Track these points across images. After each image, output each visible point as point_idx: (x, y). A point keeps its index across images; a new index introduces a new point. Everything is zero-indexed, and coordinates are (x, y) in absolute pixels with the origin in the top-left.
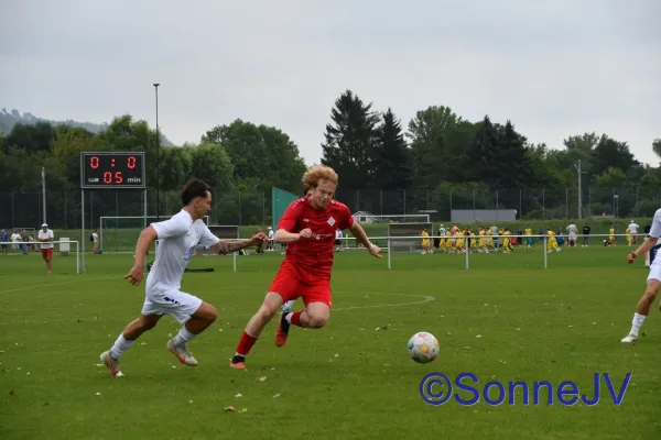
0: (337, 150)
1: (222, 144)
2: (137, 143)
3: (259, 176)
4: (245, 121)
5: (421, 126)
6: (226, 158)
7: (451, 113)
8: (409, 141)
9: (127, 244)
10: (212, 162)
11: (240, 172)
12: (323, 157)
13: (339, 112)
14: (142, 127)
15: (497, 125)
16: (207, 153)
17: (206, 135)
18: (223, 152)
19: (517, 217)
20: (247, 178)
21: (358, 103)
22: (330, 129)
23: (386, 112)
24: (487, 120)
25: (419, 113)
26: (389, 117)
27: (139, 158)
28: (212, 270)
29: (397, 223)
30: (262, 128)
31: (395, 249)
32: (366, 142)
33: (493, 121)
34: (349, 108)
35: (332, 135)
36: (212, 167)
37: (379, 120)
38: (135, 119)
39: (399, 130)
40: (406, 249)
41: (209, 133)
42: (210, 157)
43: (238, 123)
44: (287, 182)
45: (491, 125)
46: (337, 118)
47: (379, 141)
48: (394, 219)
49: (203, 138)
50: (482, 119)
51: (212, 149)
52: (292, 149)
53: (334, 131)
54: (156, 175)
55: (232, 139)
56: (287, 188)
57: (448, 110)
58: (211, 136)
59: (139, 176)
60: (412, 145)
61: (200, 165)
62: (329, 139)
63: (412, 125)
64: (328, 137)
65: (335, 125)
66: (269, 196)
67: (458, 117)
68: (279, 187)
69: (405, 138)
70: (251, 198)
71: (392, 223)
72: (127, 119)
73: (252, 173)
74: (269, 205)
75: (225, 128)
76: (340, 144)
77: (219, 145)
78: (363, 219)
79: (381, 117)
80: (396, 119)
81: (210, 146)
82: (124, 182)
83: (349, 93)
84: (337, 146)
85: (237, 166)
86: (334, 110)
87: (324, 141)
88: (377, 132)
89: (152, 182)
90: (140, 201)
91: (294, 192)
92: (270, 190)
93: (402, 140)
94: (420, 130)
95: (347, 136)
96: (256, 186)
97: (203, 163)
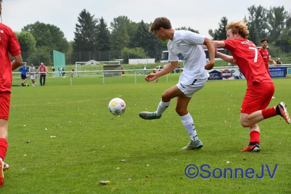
0: (80, 35)
1: (31, 32)
3: (47, 45)
4: (41, 22)
5: (116, 24)
6: (33, 38)
7: (128, 19)
8: (111, 30)
10: (26, 40)
11: (39, 44)
12: (75, 38)
13: (81, 18)
15: (147, 24)
16: (24, 36)
17: (23, 28)
18: (31, 35)
19: (155, 61)
20: (42, 46)
21: (89, 14)
22: (77, 25)
23: (101, 18)
24: (142, 22)
25: (114, 19)
26: (102, 20)
29: (106, 65)
30: (48, 25)
31: (106, 76)
32: (93, 31)
33: (145, 22)
34: (85, 17)
35: (78, 28)
36: (27, 42)
37: (98, 22)
39: (106, 26)
40: (110, 76)
41: (25, 27)
42: (25, 38)
43: (38, 23)
44: (59, 48)
45: (144, 24)
46: (80, 21)
47: (98, 31)
48: (105, 63)
49: (22, 29)
50: (141, 21)
51: (27, 34)
52: (61, 34)
53: (79, 26)
55: (35, 29)
56: (60, 51)
57: (127, 18)
58: (26, 28)
60: (112, 32)
61: (21, 41)
63: (112, 24)
64: (77, 29)
65: (79, 24)
66: (52, 54)
67: (130, 20)
68: (56, 50)
69: (109, 29)
70: (44, 55)
71: (104, 65)
73: (44, 44)
74: (52, 58)
75: (32, 25)
76: (82, 32)
77: (29, 33)
78: (92, 63)
79: (99, 20)
80: (105, 22)
81: (25, 33)
83: (85, 10)
84: (80, 33)
85: (38, 41)
86: (79, 18)
87: (75, 31)
88: (97, 27)
91: (63, 52)
92: (52, 51)
93: (108, 30)
94: (115, 26)
95: (85, 28)
96: (46, 50)
97: (23, 40)
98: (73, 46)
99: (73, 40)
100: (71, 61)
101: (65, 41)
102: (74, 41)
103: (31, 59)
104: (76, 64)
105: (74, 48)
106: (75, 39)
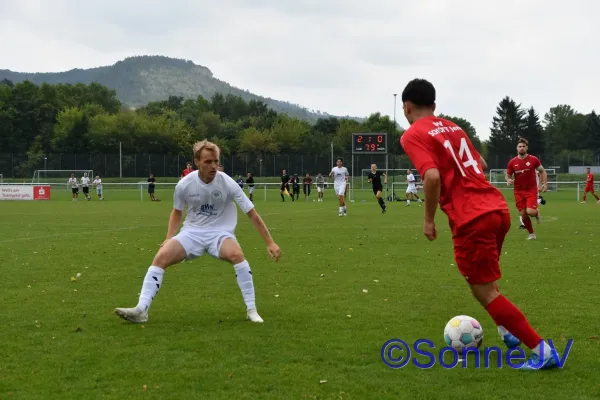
0: (499, 131)
2: (384, 128)
5: (552, 116)
7: (571, 109)
8: (544, 125)
12: (491, 136)
13: (501, 109)
14: (387, 119)
21: (513, 103)
22: (495, 119)
23: (530, 109)
24: (593, 113)
25: (551, 109)
26: (532, 112)
27: (384, 136)
30: (455, 119)
32: (517, 126)
34: (508, 107)
35: (497, 122)
37: (525, 114)
38: (382, 115)
39: (538, 119)
45: (596, 116)
46: (500, 112)
47: (525, 126)
50: (590, 112)
52: (473, 131)
53: (498, 120)
54: (393, 146)
57: (569, 107)
59: (384, 147)
60: (545, 128)
62: (495, 125)
63: (547, 116)
64: (494, 123)
65: (498, 117)
67: (575, 111)
69: (541, 124)
72: (378, 114)
76: (502, 128)
79: (527, 112)
80: (536, 113)
82: (376, 150)
83: (508, 98)
84: (499, 129)
86: (498, 108)
87: (492, 126)
88: (524, 121)
89: (390, 151)
90: (384, 160)
93: (539, 126)
94: (551, 119)
95: (506, 122)
98: (489, 148)
99: (488, 139)
101: (477, 141)
102: (490, 141)
105: (489, 150)
106: (490, 138)
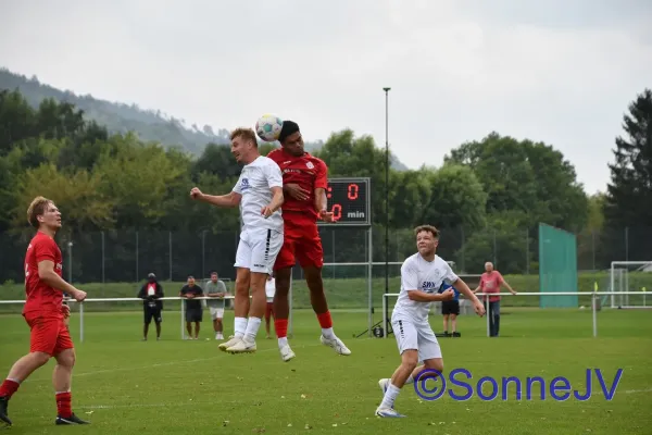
0: (631, 172)
1: (471, 165)
2: (360, 166)
3: (522, 208)
4: (503, 135)
6: (477, 186)
9: (345, 300)
10: (457, 191)
11: (496, 203)
12: (611, 182)
13: (635, 121)
14: (367, 145)
16: (451, 179)
17: (450, 155)
18: (473, 176)
20: (505, 211)
22: (621, 144)
27: (362, 186)
28: (457, 335)
30: (527, 144)
35: (624, 152)
36: (458, 198)
38: (357, 136)
41: (454, 152)
42: (455, 185)
43: (493, 138)
44: (559, 216)
46: (631, 128)
49: (446, 159)
51: (459, 173)
52: (568, 172)
53: (626, 146)
54: (384, 208)
55: (484, 158)
56: (560, 225)
58: (457, 156)
59: (363, 210)
61: (442, 195)
62: (620, 157)
64: (618, 154)
65: (627, 138)
66: (534, 234)
68: (550, 223)
70: (511, 239)
72: (347, 134)
73: (511, 204)
74: (535, 247)
75: (475, 145)
76: (636, 163)
77: (467, 169)
81: (455, 169)
82: (344, 218)
84: (630, 166)
85: (491, 194)
86: (626, 118)
87: (613, 161)
89: (379, 217)
90: (363, 242)
91: (569, 230)
92: (537, 227)
95: (647, 152)
96: (517, 222)
97: (446, 192)
98: (605, 210)
100: (595, 259)
101: (578, 195)
102: (608, 193)
103: (468, 249)
104: (612, 269)
105: (607, 217)
106: (610, 187)
